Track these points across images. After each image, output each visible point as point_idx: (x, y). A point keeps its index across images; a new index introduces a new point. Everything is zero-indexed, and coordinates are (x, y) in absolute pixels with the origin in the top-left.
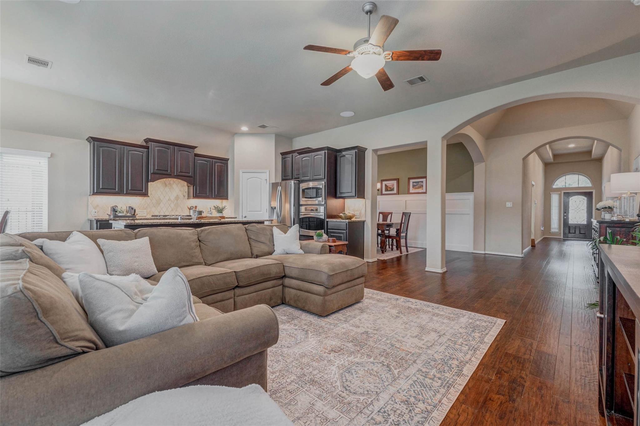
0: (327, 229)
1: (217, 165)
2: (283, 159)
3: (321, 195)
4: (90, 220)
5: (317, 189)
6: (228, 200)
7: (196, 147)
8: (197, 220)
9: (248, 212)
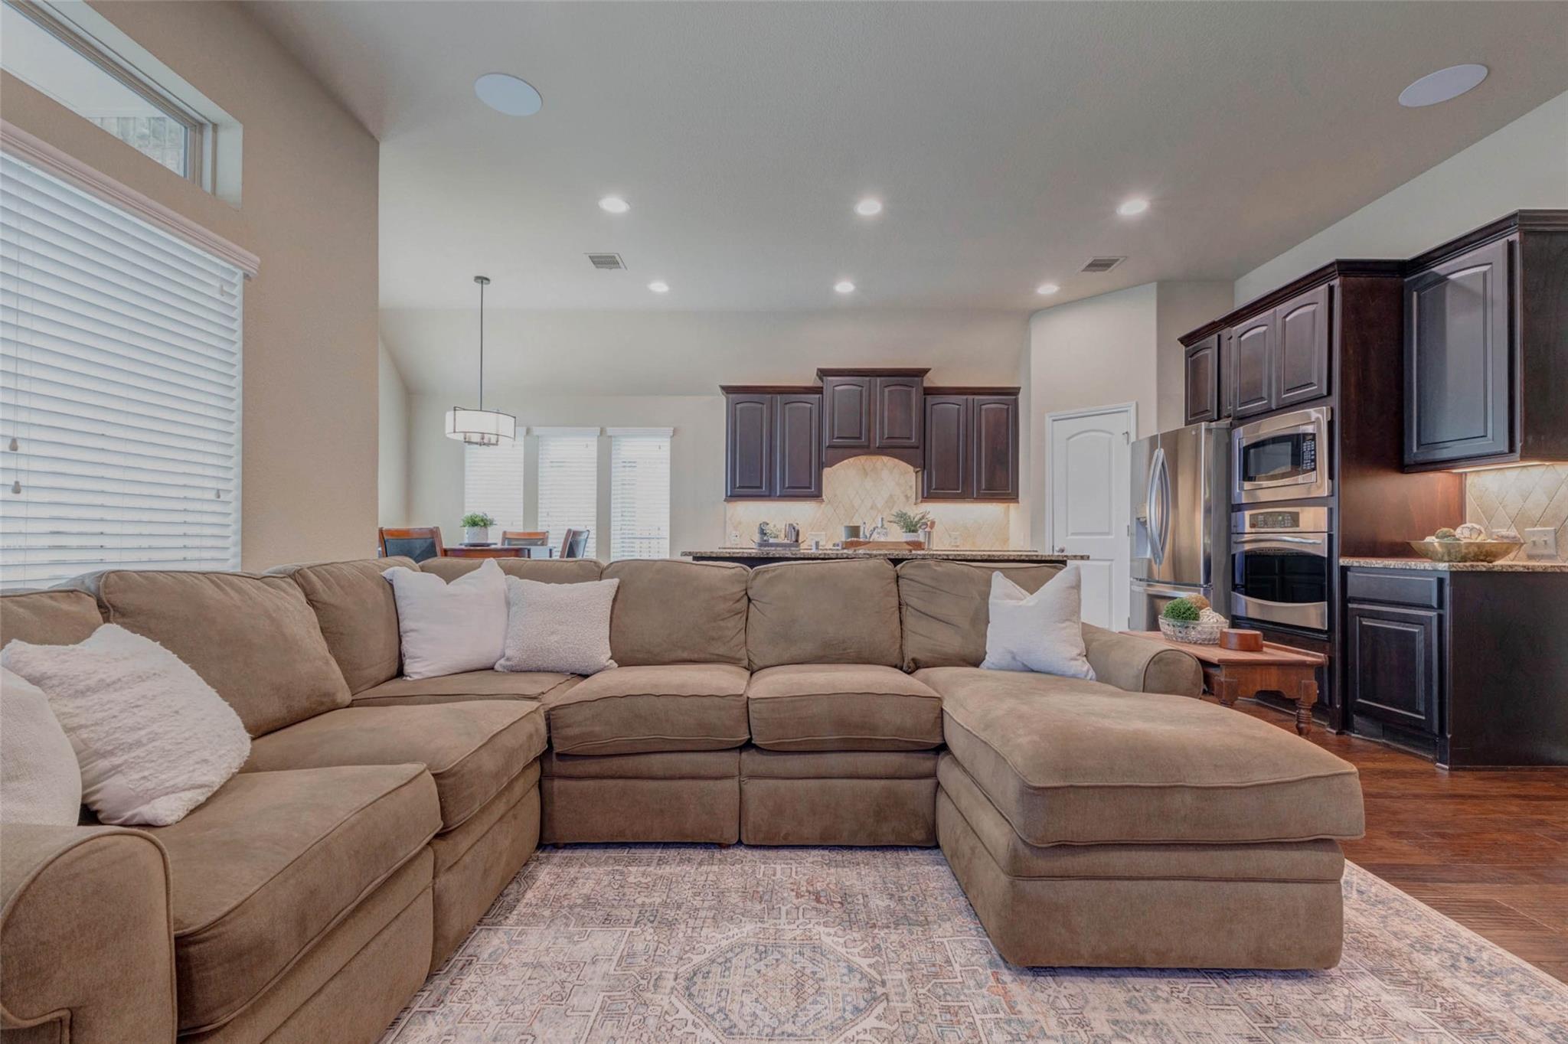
0: (1345, 600)
1: (986, 410)
2: (1189, 355)
3: (1314, 461)
5: (1297, 442)
6: (1018, 502)
7: (925, 371)
8: (843, 549)
9: (1069, 537)
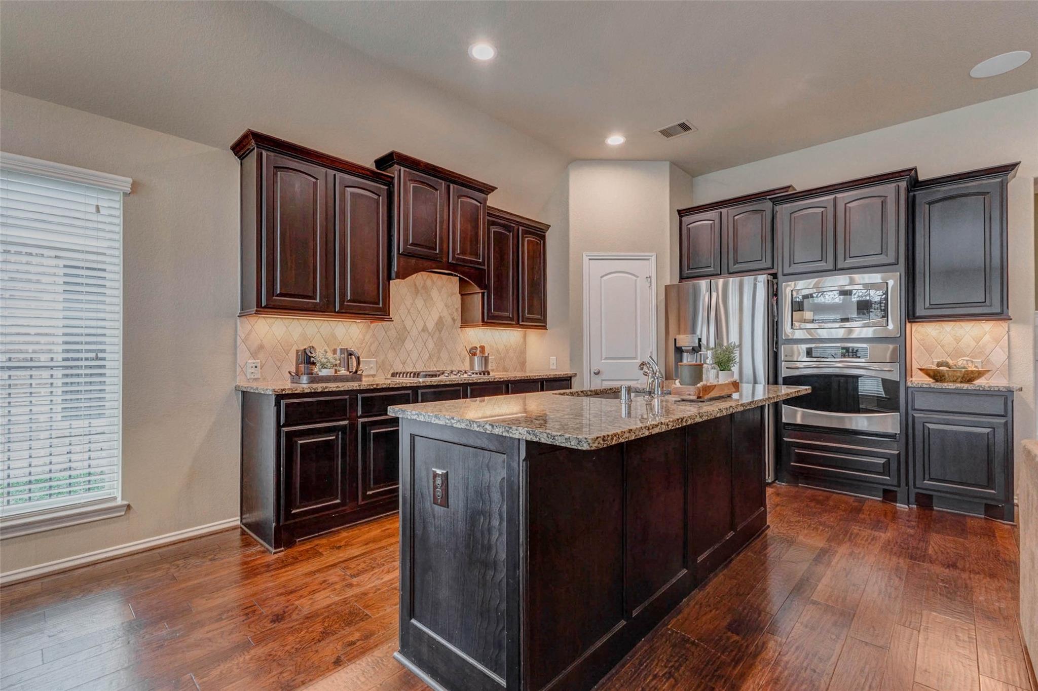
0: (910, 410)
1: (527, 241)
3: (884, 311)
4: (243, 392)
6: (546, 329)
7: (492, 189)
9: (603, 361)
